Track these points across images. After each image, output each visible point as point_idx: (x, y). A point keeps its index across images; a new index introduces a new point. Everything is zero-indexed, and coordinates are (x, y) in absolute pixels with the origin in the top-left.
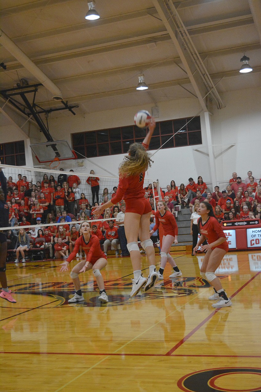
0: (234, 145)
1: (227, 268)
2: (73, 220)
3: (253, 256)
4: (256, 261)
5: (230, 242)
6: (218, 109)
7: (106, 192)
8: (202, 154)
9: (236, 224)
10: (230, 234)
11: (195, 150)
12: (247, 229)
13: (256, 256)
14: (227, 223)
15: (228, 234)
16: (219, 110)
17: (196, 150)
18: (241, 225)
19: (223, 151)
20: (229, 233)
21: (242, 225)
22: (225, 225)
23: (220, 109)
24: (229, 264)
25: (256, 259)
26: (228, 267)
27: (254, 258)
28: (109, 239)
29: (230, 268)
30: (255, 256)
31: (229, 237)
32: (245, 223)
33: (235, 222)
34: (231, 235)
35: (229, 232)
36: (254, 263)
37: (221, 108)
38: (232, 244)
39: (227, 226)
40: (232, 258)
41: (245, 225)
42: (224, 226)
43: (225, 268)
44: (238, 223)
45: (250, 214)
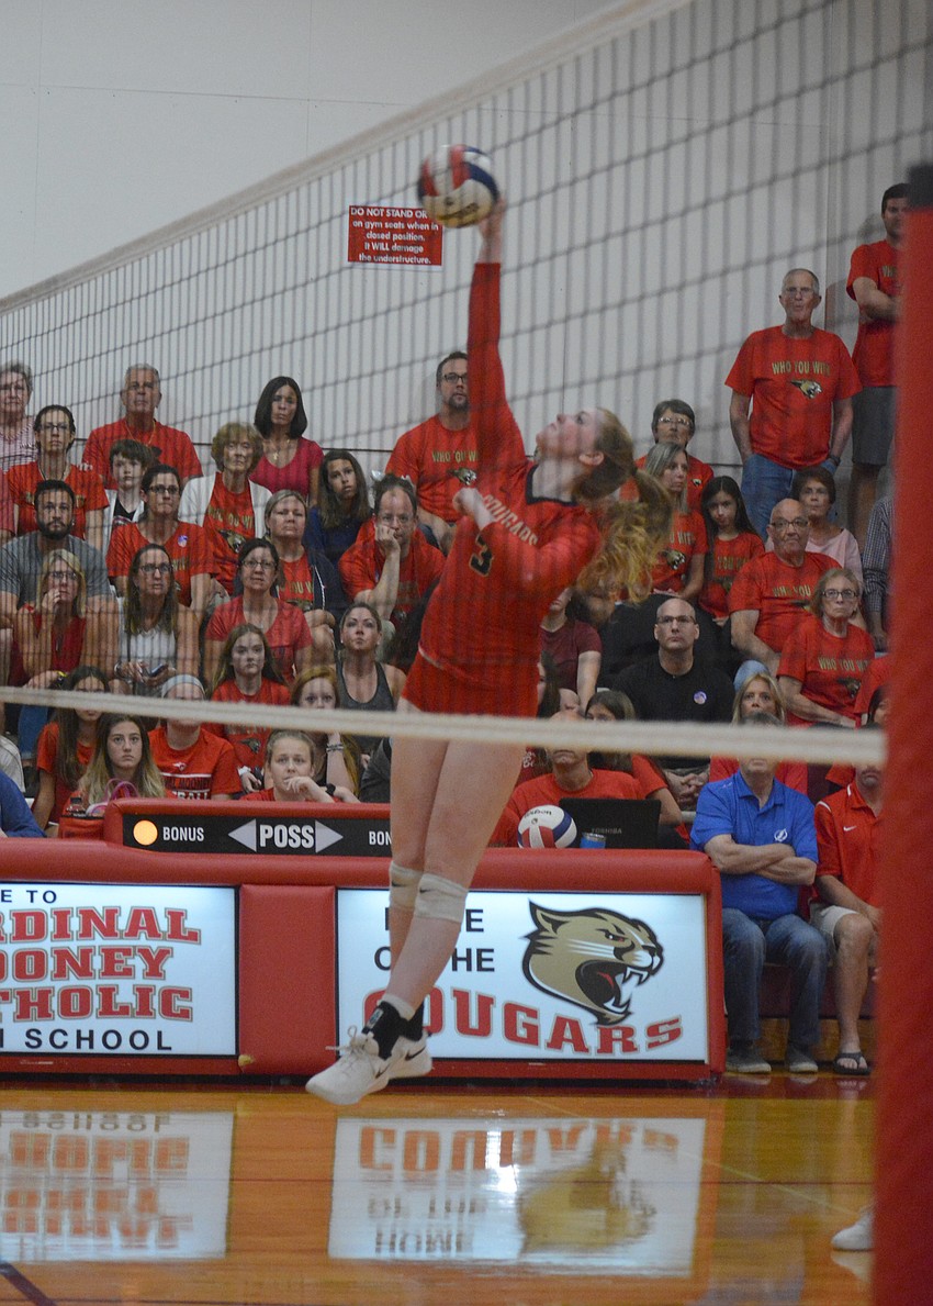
1: (126, 1232)
3: (378, 1139)
4: (398, 1188)
5: (185, 994)
9: (245, 835)
10: (189, 924)
12: (341, 894)
13: (400, 1140)
14: (161, 818)
15: (163, 924)
18: (288, 850)
20: (176, 917)
21: (301, 851)
22: (145, 832)
24: (148, 1200)
25: (398, 1171)
26: (134, 1228)
27: (380, 1153)
29: (152, 1237)
30: (389, 1136)
31: (179, 947)
32: (327, 837)
33: (240, 819)
34: (194, 936)
35: (176, 905)
36: (372, 1205)
38: (195, 1014)
39: (160, 845)
40: (182, 1146)
41: (325, 852)
42: (130, 841)
43: (103, 1232)
44: (267, 832)
45: (277, 753)
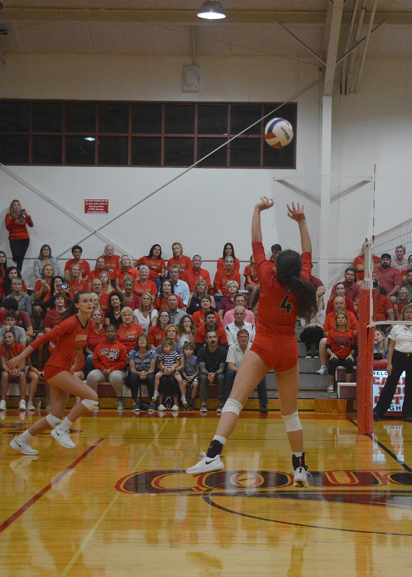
0: (369, 182)
2: (10, 319)
6: (341, 93)
7: (45, 253)
8: (294, 192)
11: (278, 181)
16: (343, 95)
17: (282, 182)
19: (342, 190)
23: (346, 94)
28: (102, 371)
37: (348, 93)
